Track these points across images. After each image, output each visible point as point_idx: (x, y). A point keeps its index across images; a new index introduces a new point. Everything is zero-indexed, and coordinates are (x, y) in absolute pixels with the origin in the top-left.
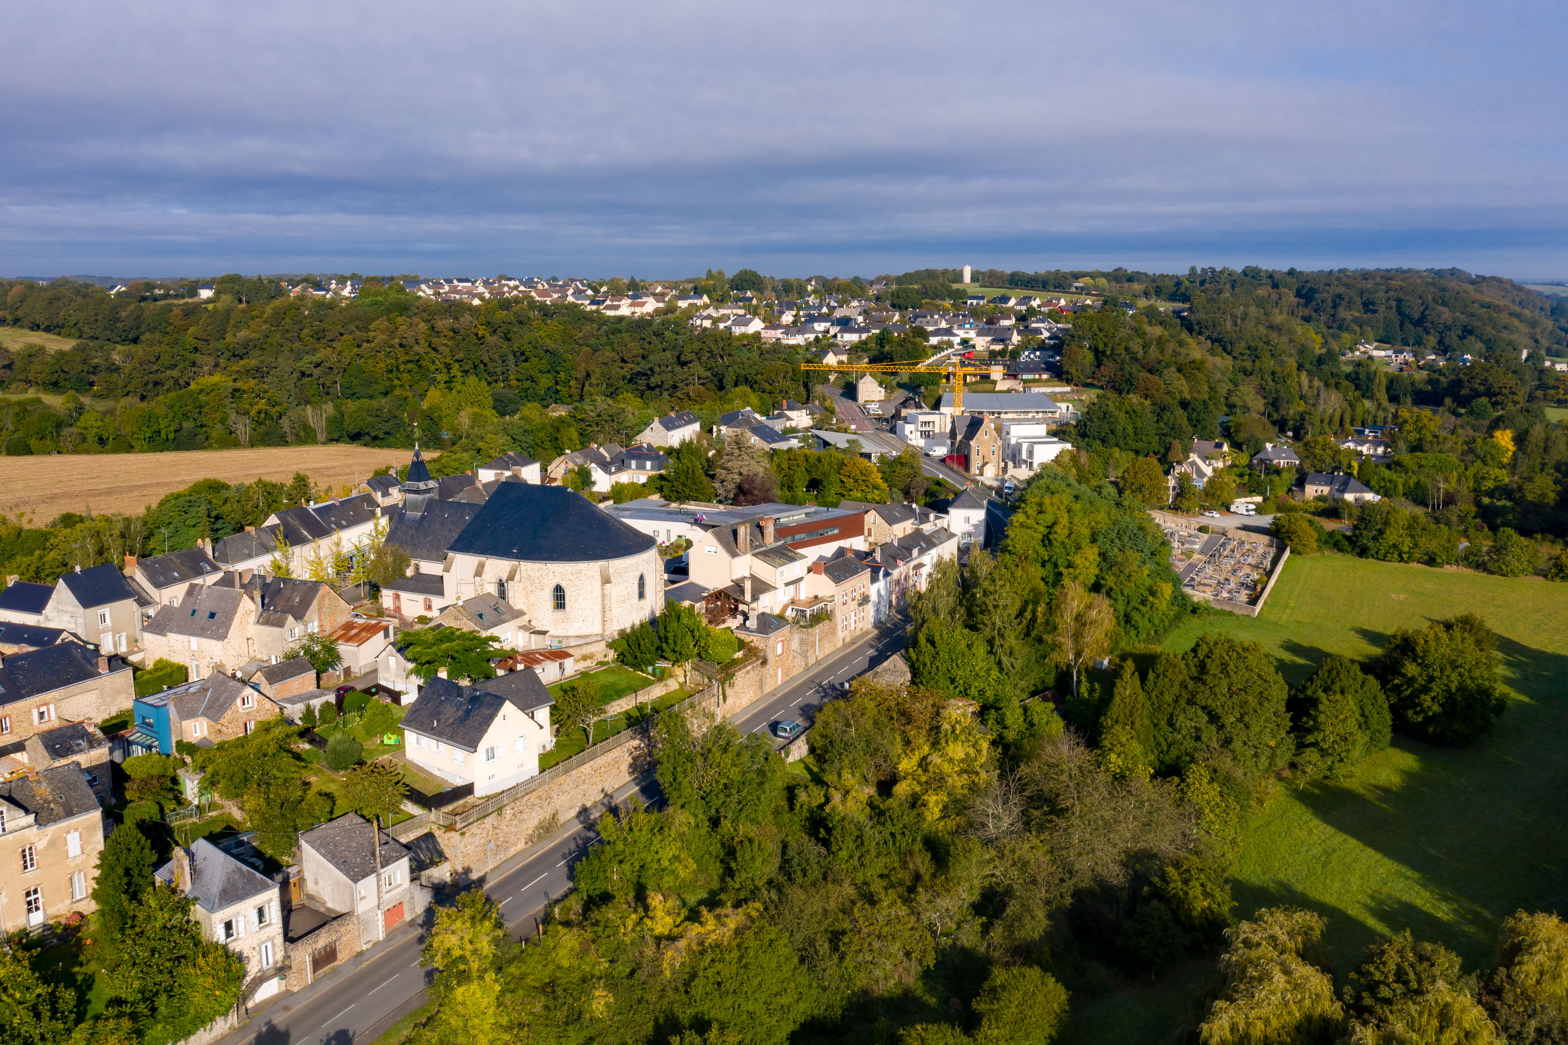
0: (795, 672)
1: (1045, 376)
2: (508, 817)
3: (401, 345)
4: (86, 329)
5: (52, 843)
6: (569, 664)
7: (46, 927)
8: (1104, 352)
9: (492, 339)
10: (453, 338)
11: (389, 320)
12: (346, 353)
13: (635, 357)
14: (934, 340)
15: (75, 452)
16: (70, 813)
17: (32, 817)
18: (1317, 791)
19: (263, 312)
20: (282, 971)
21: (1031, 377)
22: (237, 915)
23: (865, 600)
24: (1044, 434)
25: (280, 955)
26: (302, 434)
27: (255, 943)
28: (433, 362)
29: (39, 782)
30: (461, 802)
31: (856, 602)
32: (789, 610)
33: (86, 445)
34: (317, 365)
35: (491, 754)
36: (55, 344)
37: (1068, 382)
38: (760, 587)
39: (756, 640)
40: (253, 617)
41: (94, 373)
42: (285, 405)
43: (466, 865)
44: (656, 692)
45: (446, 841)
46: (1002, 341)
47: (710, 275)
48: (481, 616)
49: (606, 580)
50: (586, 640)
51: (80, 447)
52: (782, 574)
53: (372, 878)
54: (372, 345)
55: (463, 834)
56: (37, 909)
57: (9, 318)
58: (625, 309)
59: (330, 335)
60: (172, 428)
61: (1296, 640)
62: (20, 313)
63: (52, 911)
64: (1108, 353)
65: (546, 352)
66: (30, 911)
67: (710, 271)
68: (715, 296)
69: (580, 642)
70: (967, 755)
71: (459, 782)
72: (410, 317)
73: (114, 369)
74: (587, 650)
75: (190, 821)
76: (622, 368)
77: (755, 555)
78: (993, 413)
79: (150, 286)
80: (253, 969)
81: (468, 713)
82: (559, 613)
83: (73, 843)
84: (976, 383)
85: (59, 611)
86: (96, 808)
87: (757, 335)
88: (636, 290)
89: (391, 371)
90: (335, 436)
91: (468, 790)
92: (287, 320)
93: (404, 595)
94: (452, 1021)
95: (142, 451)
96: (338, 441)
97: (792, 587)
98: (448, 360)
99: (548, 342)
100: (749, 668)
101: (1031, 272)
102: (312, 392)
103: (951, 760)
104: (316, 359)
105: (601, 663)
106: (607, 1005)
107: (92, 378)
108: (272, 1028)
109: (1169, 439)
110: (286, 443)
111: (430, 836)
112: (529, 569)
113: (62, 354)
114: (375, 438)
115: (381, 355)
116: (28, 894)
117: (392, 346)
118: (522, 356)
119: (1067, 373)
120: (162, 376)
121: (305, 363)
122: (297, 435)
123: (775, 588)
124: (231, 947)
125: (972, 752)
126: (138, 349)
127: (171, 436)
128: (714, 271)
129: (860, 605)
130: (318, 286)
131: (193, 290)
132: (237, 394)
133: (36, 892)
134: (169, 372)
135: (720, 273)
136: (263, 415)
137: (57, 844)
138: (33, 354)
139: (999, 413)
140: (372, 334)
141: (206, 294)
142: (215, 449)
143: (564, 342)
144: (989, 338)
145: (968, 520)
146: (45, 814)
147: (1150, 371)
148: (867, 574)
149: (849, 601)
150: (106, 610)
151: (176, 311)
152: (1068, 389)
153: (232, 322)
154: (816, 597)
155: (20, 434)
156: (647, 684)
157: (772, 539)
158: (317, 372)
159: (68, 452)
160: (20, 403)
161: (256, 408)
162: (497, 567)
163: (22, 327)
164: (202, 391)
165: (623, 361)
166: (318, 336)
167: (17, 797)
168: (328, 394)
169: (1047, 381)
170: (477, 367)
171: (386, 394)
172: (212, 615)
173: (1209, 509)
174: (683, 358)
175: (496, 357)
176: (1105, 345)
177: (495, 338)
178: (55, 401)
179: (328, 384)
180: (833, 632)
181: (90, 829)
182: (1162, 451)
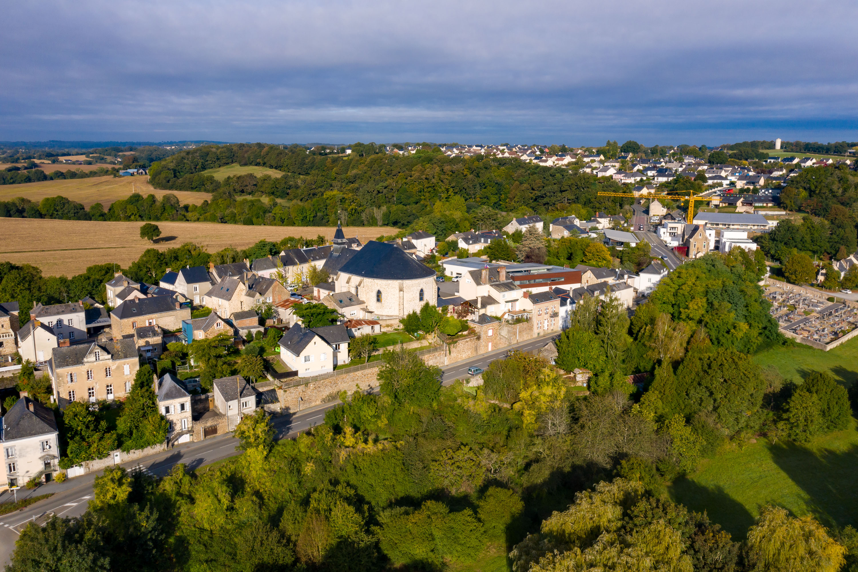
0: (501, 346)
1: (770, 205)
2: (311, 388)
3: (426, 178)
4: (291, 168)
5: (118, 368)
6: (377, 328)
7: (114, 401)
8: (814, 192)
9: (470, 176)
10: (451, 175)
11: (422, 166)
12: (400, 182)
13: (539, 187)
14: (710, 182)
15: (271, 224)
16: (126, 357)
17: (110, 356)
18: (785, 446)
19: (366, 161)
20: (191, 432)
21: (761, 205)
22: (171, 404)
23: (555, 315)
24: (746, 237)
25: (190, 425)
26: (371, 221)
27: (179, 418)
28: (441, 188)
29: (117, 343)
30: (291, 378)
31: (549, 315)
32: (507, 314)
33: (275, 222)
34: (386, 188)
35: (307, 359)
36: (276, 174)
37: (785, 208)
38: (488, 301)
39: (477, 328)
40: (244, 292)
41: (289, 189)
42: (365, 206)
43: (287, 405)
44: (415, 345)
45: (280, 393)
46: (753, 183)
47: (608, 143)
48: (341, 301)
49: (401, 290)
50: (391, 318)
51: (272, 223)
52: (504, 296)
53: (236, 401)
54: (412, 178)
55: (285, 391)
56: (111, 393)
57: (262, 162)
58: (550, 162)
59: (394, 173)
60: (312, 215)
61: (845, 366)
62: (265, 160)
63: (117, 395)
64: (817, 192)
65: (496, 183)
66: (108, 393)
67: (609, 142)
68: (608, 155)
69: (388, 318)
70: (553, 393)
71: (294, 370)
72: (432, 164)
73: (297, 187)
74: (389, 322)
75: (186, 371)
76: (532, 193)
77: (491, 286)
78: (725, 225)
79: (324, 148)
80: (178, 428)
81: (301, 339)
82: (379, 304)
83: (127, 369)
84: (725, 207)
85: (180, 284)
86: (136, 356)
87: (611, 177)
88: (563, 151)
89: (421, 192)
90: (386, 223)
91: (296, 373)
92: (376, 165)
93: (322, 291)
94: (243, 463)
95: (298, 226)
96: (387, 225)
97: (510, 303)
98: (447, 187)
99: (498, 178)
100: (468, 340)
101: (825, 143)
102: (382, 201)
103: (544, 395)
104: (385, 184)
105: (396, 330)
106: (312, 470)
107: (288, 191)
108: (179, 453)
109: (838, 245)
110: (363, 225)
111: (274, 391)
112: (368, 281)
113: (277, 179)
114: (403, 224)
115: (416, 183)
116: (108, 386)
117: (422, 179)
118: (483, 186)
119: (783, 203)
120: (316, 191)
121: (379, 187)
122: (368, 221)
123: (499, 303)
124: (168, 417)
125: (555, 392)
126: (308, 178)
127: (311, 219)
128: (611, 142)
129: (552, 317)
130: (401, 148)
131: (343, 150)
132: (343, 200)
133: (111, 386)
134: (320, 189)
135: (615, 143)
136: (354, 211)
137: (120, 368)
138: (266, 178)
139: (729, 225)
140: (413, 173)
141: (349, 152)
142: (331, 226)
143: (506, 179)
144: (745, 182)
145: (650, 280)
146: (115, 356)
147: (842, 204)
148: (558, 301)
149: (543, 314)
150: (197, 285)
151: (329, 160)
152: (784, 213)
153: (351, 166)
154: (524, 310)
155: (250, 215)
156: (411, 340)
157: (504, 278)
158: (385, 191)
159: (268, 225)
160: (251, 201)
161: (351, 207)
162: (356, 279)
163: (266, 167)
164: (328, 198)
165: (533, 189)
166: (389, 173)
167: (107, 348)
168: (389, 202)
169: (770, 207)
170: (460, 191)
171: (417, 203)
172: (228, 290)
173: (846, 288)
174: (563, 189)
175: (471, 186)
176: (816, 187)
177: (472, 175)
178: (265, 200)
179: (390, 197)
180: (531, 328)
181: (134, 365)
182: (834, 252)
